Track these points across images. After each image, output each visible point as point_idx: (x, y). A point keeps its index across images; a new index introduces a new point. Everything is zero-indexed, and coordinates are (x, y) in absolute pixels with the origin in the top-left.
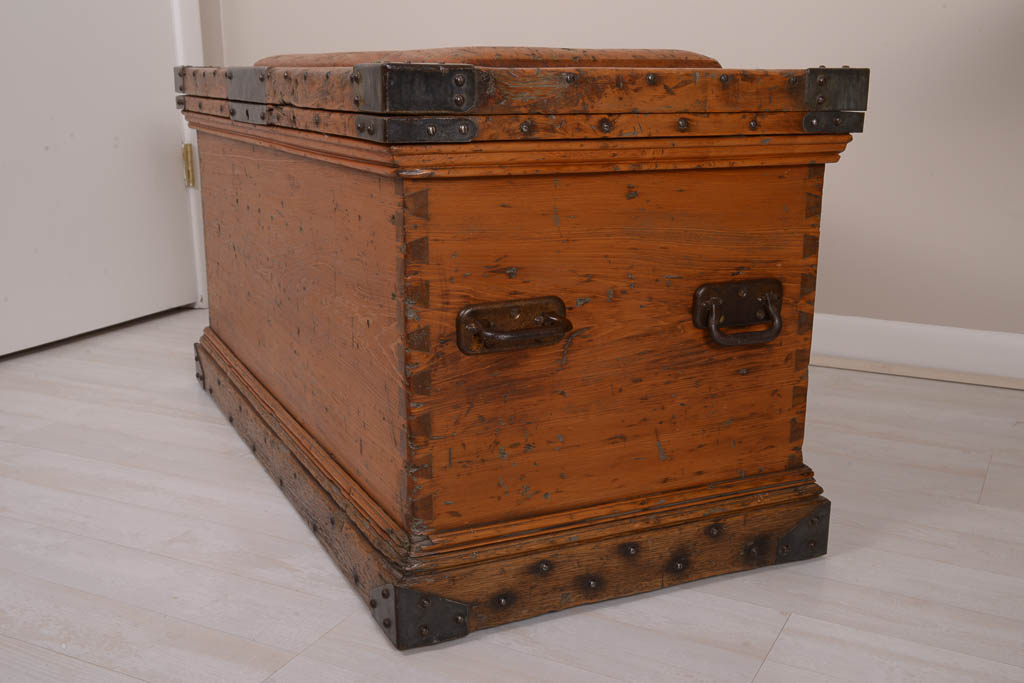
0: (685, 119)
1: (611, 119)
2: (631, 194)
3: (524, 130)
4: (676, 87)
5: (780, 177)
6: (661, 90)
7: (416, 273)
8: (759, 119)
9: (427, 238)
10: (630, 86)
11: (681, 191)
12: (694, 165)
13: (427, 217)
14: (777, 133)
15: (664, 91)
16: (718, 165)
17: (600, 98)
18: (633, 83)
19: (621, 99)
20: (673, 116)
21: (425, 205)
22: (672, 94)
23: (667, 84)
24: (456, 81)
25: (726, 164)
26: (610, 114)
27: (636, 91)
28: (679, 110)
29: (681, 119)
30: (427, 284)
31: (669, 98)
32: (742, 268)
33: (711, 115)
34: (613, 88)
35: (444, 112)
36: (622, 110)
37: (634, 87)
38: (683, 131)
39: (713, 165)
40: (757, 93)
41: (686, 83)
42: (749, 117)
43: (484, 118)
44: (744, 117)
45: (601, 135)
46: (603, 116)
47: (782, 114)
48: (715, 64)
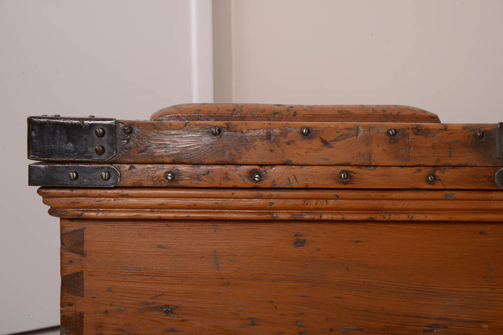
0: (347, 172)
1: (262, 169)
2: (299, 242)
3: (169, 178)
4: (335, 140)
5: (480, 233)
6: (316, 143)
7: (71, 305)
8: (438, 173)
9: (82, 272)
10: (282, 139)
11: (358, 241)
12: (365, 217)
13: (82, 254)
14: (462, 187)
15: (321, 143)
16: (393, 217)
17: (247, 149)
18: (285, 137)
19: (271, 151)
20: (333, 169)
21: (81, 243)
22: (331, 147)
23: (323, 137)
24: (96, 132)
25: (404, 217)
26: (261, 165)
27: (288, 143)
28: (338, 162)
29: (343, 172)
30: (81, 316)
31: (327, 151)
32: (437, 326)
33: (377, 168)
34: (262, 140)
35: (85, 160)
36: (273, 161)
37: (286, 140)
38: (345, 183)
39: (387, 217)
40: (434, 147)
41: (346, 136)
42: (425, 171)
43: (128, 167)
44: (419, 171)
45: (251, 184)
46: (253, 167)
47: (468, 169)
48: (434, 119)
